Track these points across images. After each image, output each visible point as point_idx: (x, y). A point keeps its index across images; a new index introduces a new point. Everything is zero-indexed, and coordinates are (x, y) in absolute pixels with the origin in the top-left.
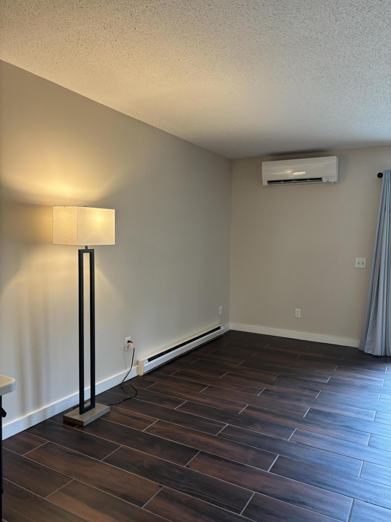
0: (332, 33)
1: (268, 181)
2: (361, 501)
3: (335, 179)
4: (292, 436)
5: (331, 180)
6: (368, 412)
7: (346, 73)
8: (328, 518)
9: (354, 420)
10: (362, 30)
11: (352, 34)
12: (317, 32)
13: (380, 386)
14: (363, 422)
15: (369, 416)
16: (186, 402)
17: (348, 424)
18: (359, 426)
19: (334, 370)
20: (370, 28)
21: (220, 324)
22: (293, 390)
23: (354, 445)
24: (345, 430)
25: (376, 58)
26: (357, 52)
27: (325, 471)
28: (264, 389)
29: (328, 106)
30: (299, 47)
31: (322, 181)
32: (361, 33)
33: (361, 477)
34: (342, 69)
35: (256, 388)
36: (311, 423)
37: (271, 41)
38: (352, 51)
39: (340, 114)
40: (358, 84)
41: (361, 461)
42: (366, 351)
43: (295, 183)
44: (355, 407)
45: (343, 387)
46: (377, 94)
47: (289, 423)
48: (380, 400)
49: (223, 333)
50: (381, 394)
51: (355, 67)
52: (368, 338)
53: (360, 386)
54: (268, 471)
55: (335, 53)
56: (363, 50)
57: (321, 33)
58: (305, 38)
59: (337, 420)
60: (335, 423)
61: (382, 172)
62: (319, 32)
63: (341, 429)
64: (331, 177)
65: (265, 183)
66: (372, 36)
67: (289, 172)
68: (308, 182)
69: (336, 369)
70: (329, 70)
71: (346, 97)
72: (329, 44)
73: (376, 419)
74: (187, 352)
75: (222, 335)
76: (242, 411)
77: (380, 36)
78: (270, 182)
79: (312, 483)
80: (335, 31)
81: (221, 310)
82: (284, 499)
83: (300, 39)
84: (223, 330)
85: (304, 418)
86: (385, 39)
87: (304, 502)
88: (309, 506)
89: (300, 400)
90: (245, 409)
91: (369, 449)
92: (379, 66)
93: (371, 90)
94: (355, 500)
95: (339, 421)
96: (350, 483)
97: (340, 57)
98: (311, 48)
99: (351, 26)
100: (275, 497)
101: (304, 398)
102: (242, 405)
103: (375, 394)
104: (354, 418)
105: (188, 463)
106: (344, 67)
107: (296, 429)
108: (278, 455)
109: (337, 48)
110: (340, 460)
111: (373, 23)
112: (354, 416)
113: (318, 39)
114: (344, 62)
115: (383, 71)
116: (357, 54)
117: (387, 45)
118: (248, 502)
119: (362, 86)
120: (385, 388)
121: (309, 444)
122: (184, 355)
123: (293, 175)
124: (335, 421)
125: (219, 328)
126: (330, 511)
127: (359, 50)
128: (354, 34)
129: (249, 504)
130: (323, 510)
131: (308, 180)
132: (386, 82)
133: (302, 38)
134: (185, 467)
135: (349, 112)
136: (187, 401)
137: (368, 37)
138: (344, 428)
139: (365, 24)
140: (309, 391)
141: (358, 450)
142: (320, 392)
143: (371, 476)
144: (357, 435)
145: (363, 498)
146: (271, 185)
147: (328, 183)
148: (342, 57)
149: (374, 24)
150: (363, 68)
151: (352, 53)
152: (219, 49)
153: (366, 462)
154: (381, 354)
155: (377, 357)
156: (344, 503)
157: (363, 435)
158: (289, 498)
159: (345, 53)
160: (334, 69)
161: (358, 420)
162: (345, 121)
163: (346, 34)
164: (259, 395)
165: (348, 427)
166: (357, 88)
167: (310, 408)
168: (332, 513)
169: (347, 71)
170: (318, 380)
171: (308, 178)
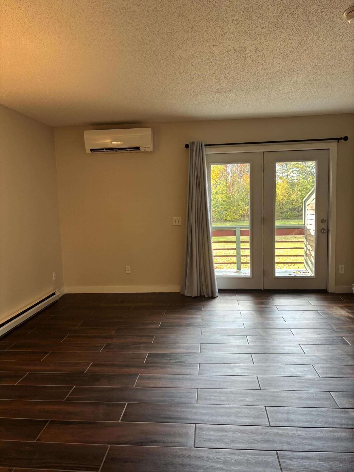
0: (148, 7)
1: (90, 149)
2: (201, 424)
3: (151, 149)
4: (137, 382)
5: (147, 150)
6: (195, 346)
7: (159, 51)
8: (177, 448)
9: (185, 355)
10: (174, 9)
11: (165, 12)
12: (135, 5)
13: (200, 322)
14: (192, 355)
15: (196, 349)
16: (27, 374)
17: (181, 360)
18: (190, 360)
19: (164, 315)
20: (180, 8)
21: (54, 290)
22: (132, 340)
23: (188, 376)
24: (179, 366)
25: (184, 40)
26: (169, 31)
27: (169, 406)
28: (106, 344)
29: (143, 80)
30: (118, 17)
31: (140, 150)
32: (173, 12)
33: (198, 403)
34: (156, 46)
35: (97, 345)
36: (151, 366)
37: (90, 6)
38: (165, 29)
39: (154, 89)
40: (169, 62)
41: (195, 389)
42: (186, 295)
43: (116, 151)
44: (185, 343)
45: (173, 328)
46: (184, 74)
47: (133, 370)
48: (202, 333)
49: (58, 298)
50: (202, 329)
51: (167, 45)
52: (187, 283)
53: (186, 325)
54: (120, 421)
55: (150, 29)
56: (174, 29)
57: (139, 6)
58: (123, 9)
59: (172, 359)
60: (171, 361)
61: (188, 144)
62: (136, 5)
63: (176, 365)
64: (148, 147)
65: (88, 151)
66: (182, 17)
67: (108, 141)
68: (128, 150)
69: (165, 314)
70: (145, 45)
71: (159, 73)
72: (145, 18)
73: (201, 350)
74: (22, 323)
75: (58, 300)
76: (88, 370)
77: (188, 18)
78: (93, 150)
79: (160, 420)
80: (151, 6)
81: (55, 276)
82: (137, 444)
83: (119, 9)
84: (59, 295)
85: (145, 363)
86: (192, 22)
87: (155, 440)
88: (160, 442)
89: (139, 348)
90: (90, 367)
91: (200, 377)
92: (186, 47)
93: (179, 70)
94: (196, 425)
95: (173, 359)
96: (190, 410)
97: (154, 34)
98: (129, 20)
99: (165, 4)
100: (129, 444)
101: (142, 345)
102: (86, 364)
103: (198, 329)
104: (185, 353)
105: (38, 436)
106: (158, 44)
107: (139, 374)
108: (127, 403)
109: (152, 24)
110: (179, 392)
111: (183, 4)
112: (185, 352)
113: (135, 12)
114: (158, 39)
115: (189, 52)
116: (169, 33)
117: (194, 28)
118: (105, 457)
119: (172, 65)
120: (204, 323)
121: (152, 385)
122: (19, 326)
123: (113, 144)
124: (171, 360)
125: (54, 294)
126: (178, 442)
127: (171, 29)
128: (167, 12)
129: (106, 458)
130: (172, 443)
131: (128, 149)
132: (191, 64)
133: (121, 8)
134: (35, 442)
135: (161, 88)
136: (28, 372)
137: (179, 17)
138: (179, 364)
139: (177, 4)
140: (145, 338)
141: (192, 380)
142: (155, 337)
143: (206, 400)
144: (189, 367)
145: (203, 421)
146: (94, 153)
147: (146, 152)
148: (156, 34)
149: (184, 6)
150: (174, 47)
151: (165, 31)
152: (35, 6)
153: (200, 389)
154: (198, 295)
155: (195, 298)
156: (189, 430)
157: (193, 366)
158: (142, 441)
159: (159, 30)
160: (149, 45)
161: (188, 355)
162: (158, 96)
163: (160, 11)
164: (101, 351)
165: (181, 362)
166: (168, 66)
167: (148, 353)
168: (181, 443)
169: (160, 48)
170: (152, 326)
171: (127, 147)
